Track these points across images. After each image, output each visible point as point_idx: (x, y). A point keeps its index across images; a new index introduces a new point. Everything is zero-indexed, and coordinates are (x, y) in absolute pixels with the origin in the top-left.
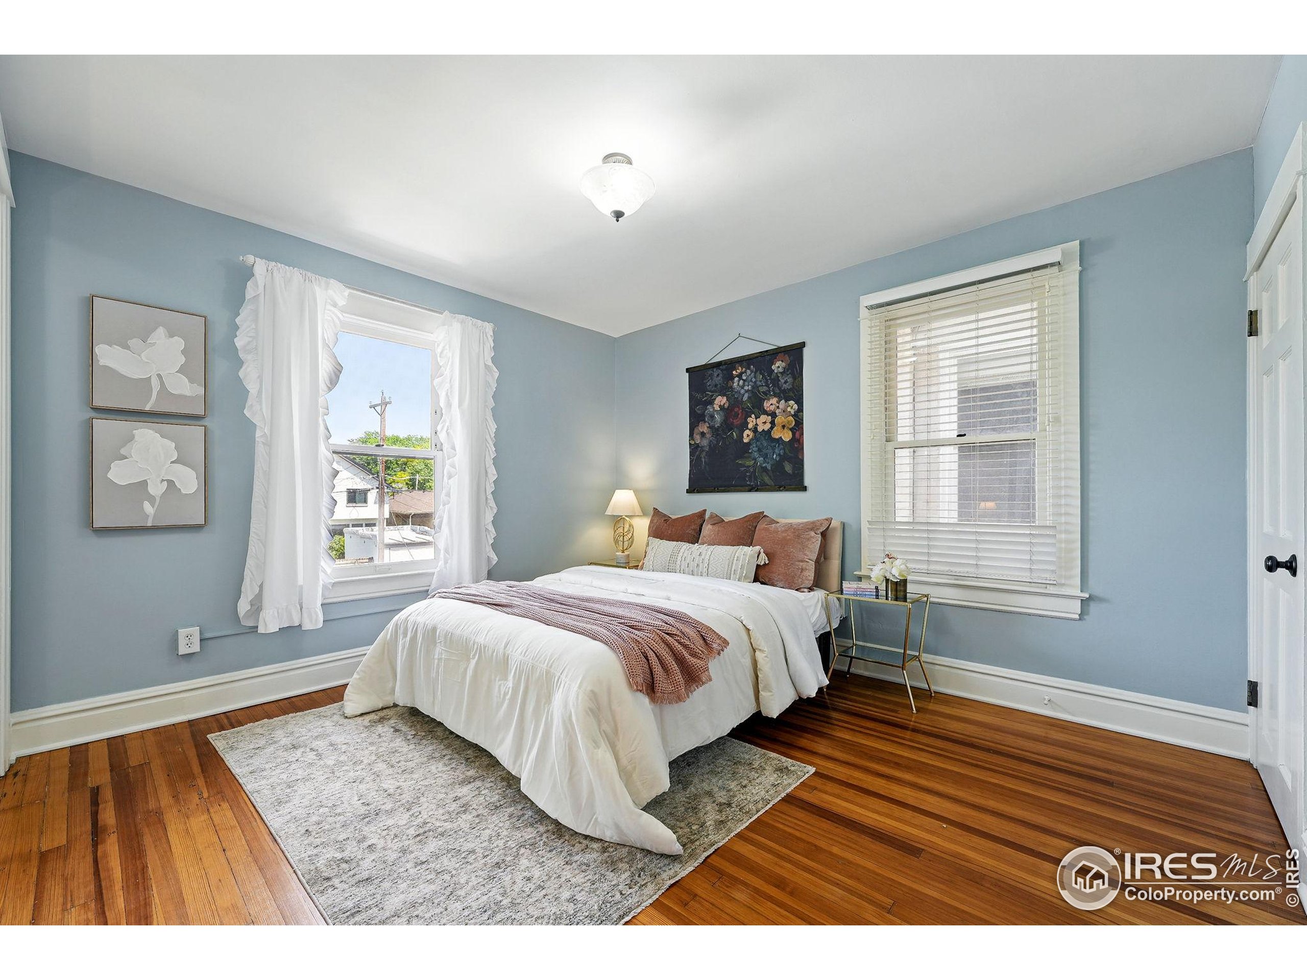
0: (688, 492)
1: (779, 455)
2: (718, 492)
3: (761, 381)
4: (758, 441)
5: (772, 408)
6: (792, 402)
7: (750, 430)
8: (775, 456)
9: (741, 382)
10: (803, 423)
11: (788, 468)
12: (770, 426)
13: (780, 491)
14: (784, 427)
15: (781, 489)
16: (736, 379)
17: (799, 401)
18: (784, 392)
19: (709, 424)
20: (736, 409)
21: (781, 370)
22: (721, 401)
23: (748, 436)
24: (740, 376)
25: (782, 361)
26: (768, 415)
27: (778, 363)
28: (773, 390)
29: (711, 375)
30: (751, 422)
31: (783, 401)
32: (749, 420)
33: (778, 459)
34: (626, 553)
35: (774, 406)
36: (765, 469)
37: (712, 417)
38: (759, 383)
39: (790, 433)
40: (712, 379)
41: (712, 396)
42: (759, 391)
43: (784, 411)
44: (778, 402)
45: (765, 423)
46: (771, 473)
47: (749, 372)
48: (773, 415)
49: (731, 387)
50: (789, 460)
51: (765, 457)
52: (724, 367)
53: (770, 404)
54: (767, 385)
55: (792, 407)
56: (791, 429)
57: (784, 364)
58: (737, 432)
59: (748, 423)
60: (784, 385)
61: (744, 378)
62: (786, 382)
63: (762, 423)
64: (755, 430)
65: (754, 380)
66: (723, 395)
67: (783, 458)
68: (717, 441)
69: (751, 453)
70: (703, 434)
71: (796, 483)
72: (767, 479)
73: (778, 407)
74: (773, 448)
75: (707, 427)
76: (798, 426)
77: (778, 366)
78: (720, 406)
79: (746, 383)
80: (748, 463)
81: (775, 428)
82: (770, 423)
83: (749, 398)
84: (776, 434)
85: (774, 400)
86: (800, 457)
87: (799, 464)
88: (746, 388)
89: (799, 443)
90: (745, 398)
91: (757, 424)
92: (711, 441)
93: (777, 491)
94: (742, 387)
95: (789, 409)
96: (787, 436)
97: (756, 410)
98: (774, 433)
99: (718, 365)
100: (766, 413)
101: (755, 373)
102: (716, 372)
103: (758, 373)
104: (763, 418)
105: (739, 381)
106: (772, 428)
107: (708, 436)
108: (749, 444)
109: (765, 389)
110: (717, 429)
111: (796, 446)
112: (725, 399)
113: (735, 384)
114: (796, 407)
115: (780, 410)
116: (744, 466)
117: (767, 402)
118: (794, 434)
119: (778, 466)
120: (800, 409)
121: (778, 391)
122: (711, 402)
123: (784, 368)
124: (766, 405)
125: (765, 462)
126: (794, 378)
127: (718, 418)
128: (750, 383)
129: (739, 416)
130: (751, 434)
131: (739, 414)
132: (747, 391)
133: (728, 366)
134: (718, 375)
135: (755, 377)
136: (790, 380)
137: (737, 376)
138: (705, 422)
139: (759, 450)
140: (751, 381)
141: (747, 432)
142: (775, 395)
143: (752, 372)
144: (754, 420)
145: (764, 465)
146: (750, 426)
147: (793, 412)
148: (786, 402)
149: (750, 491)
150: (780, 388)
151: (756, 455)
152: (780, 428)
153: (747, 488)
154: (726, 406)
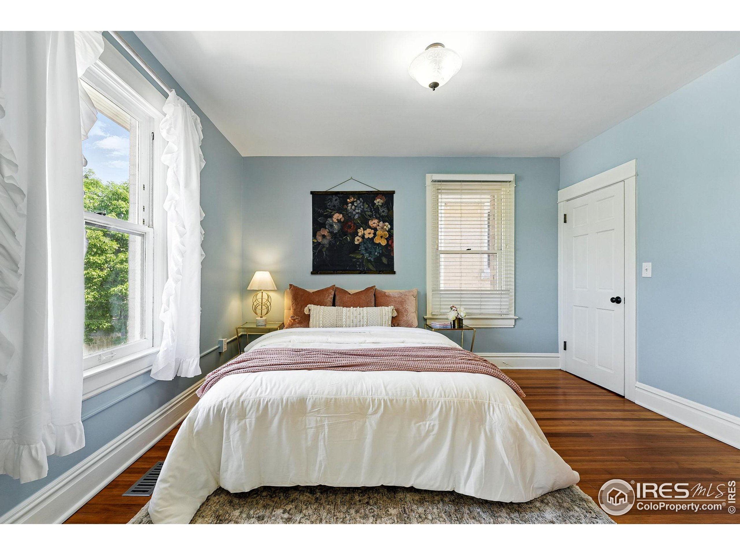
0: (312, 273)
1: (379, 253)
2: (336, 274)
3: (367, 208)
4: (365, 244)
5: (375, 225)
6: (387, 224)
7: (360, 236)
8: (376, 253)
9: (353, 207)
10: (393, 236)
11: (385, 260)
12: (373, 235)
13: (380, 274)
14: (382, 237)
15: (381, 272)
16: (350, 205)
17: (391, 224)
18: (383, 216)
19: (329, 230)
20: (350, 223)
21: (380, 204)
22: (337, 216)
23: (358, 240)
24: (352, 203)
25: (381, 199)
26: (372, 229)
27: (378, 200)
28: (375, 215)
29: (331, 200)
30: (361, 232)
31: (381, 222)
32: (359, 230)
33: (378, 255)
34: (264, 318)
35: (376, 224)
36: (370, 261)
37: (331, 226)
38: (365, 209)
39: (386, 241)
40: (331, 201)
41: (332, 212)
42: (366, 214)
43: (382, 228)
44: (379, 222)
45: (370, 233)
46: (373, 263)
47: (359, 202)
48: (375, 229)
49: (346, 209)
50: (386, 256)
51: (370, 253)
52: (341, 195)
53: (373, 223)
54: (371, 211)
55: (387, 227)
56: (386, 239)
57: (382, 201)
58: (351, 238)
59: (358, 233)
60: (382, 213)
61: (356, 205)
62: (383, 211)
63: (368, 234)
64: (363, 237)
65: (362, 207)
66: (340, 213)
67: (381, 255)
68: (335, 242)
69: (360, 251)
70: (324, 236)
71: (389, 269)
72: (371, 267)
73: (378, 225)
74: (375, 249)
75: (328, 232)
76: (390, 237)
77: (378, 201)
78: (337, 220)
79: (357, 208)
80: (358, 257)
81: (376, 237)
82: (373, 234)
83: (359, 217)
84: (377, 240)
85: (376, 221)
86: (392, 255)
87: (391, 259)
88: (357, 211)
89: (391, 247)
90: (356, 217)
91: (364, 234)
92: (330, 241)
93: (378, 274)
94: (354, 210)
95: (385, 227)
96: (384, 243)
97: (364, 225)
98: (376, 240)
99: (337, 193)
100: (370, 227)
101: (363, 203)
102: (335, 198)
103: (365, 203)
104: (368, 230)
105: (352, 206)
106: (374, 237)
107: (328, 238)
108: (359, 245)
109: (370, 213)
110: (336, 234)
111: (389, 248)
112: (341, 216)
113: (349, 208)
114: (389, 226)
115: (380, 227)
116: (355, 258)
117: (371, 222)
118: (388, 242)
119: (378, 260)
120: (392, 228)
121: (378, 216)
122: (331, 217)
123: (383, 203)
124: (371, 223)
125: (370, 256)
126: (389, 210)
127: (336, 227)
128: (360, 209)
129: (352, 228)
130: (361, 240)
131: (351, 226)
132: (358, 213)
133: (344, 196)
134: (336, 200)
135: (363, 205)
136: (386, 211)
137: (350, 203)
138: (326, 228)
139: (366, 249)
140: (360, 207)
141: (357, 238)
142: (376, 218)
143: (361, 202)
144: (363, 231)
145: (369, 258)
146: (360, 234)
147: (387, 229)
148: (383, 222)
149: (360, 273)
150: (379, 214)
151: (364, 252)
152: (379, 237)
153: (358, 272)
154: (342, 220)
